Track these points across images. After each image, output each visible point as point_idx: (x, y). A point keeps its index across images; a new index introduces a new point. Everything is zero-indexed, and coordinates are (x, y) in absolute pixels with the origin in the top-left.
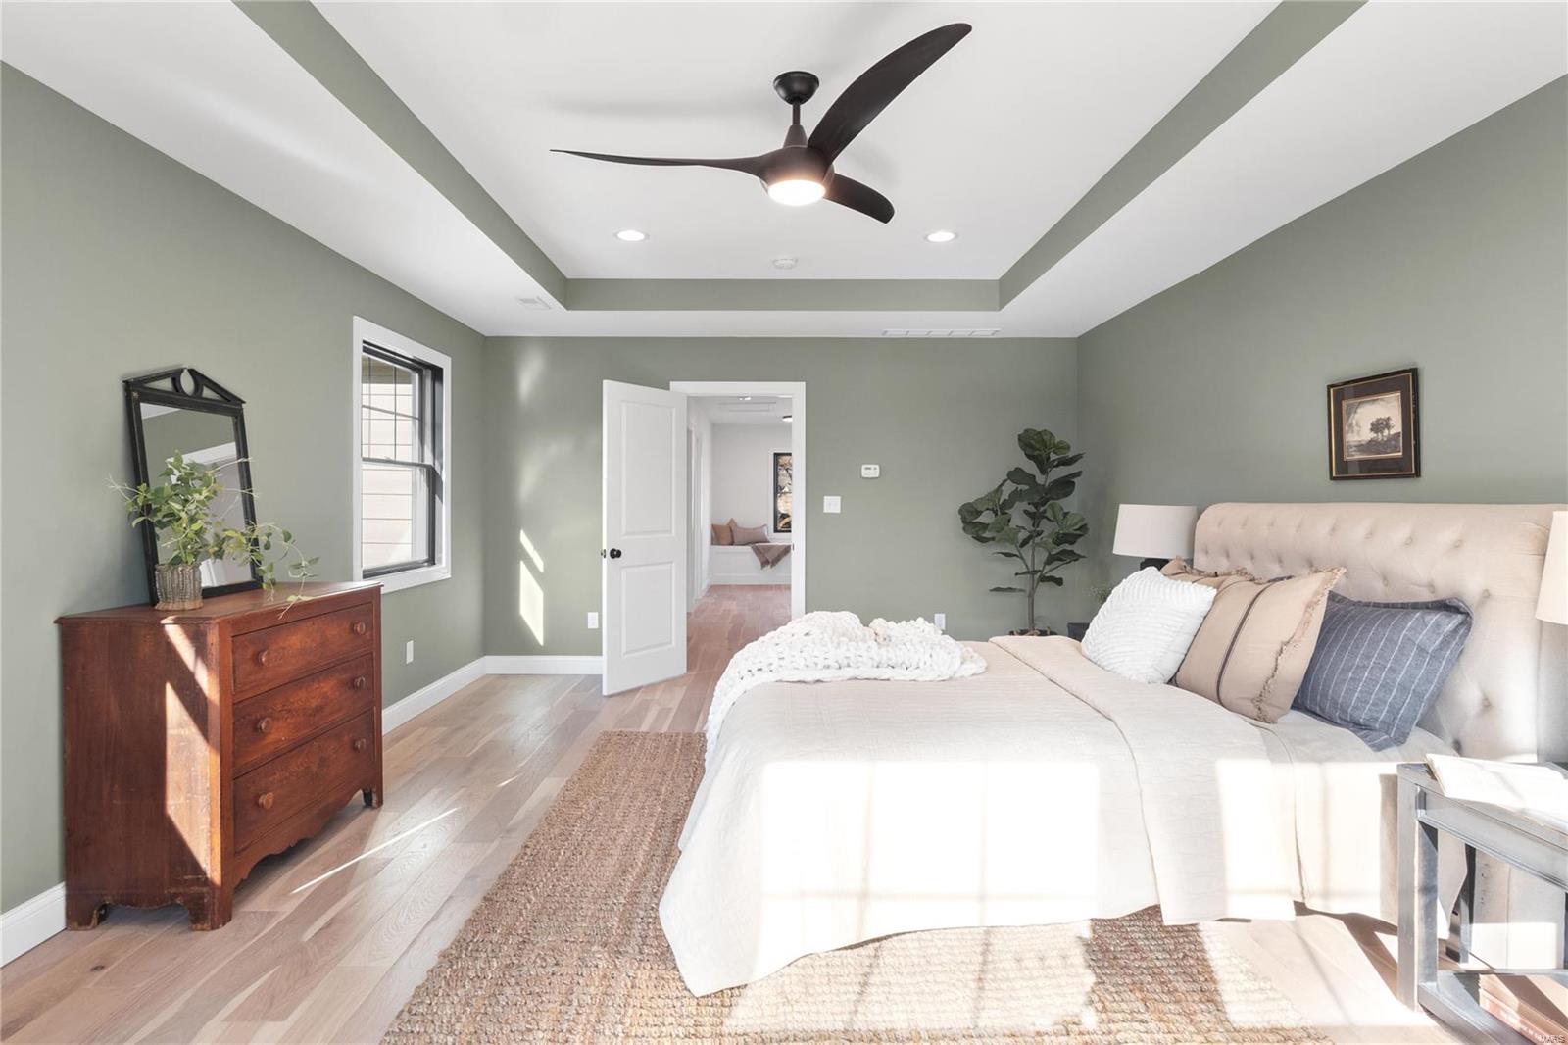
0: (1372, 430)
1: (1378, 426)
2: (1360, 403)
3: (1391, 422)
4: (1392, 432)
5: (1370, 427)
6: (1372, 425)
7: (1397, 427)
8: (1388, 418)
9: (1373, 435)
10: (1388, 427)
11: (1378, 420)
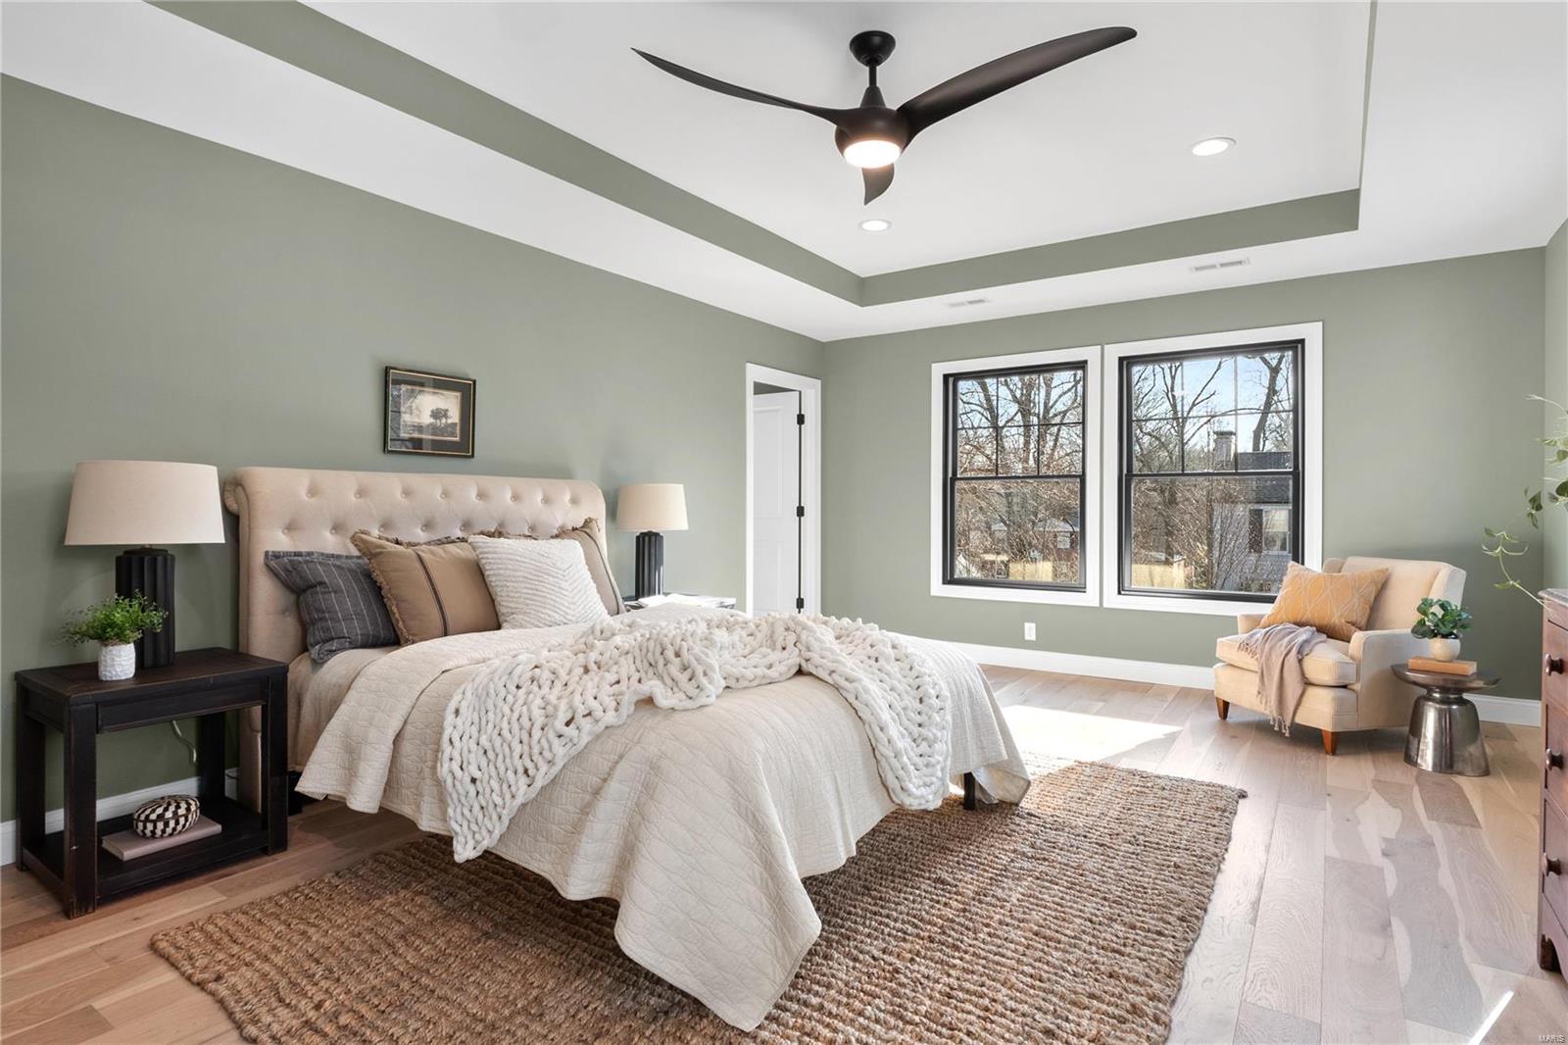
0: (431, 416)
1: (437, 414)
2: (420, 391)
3: (449, 414)
4: (449, 421)
5: (430, 413)
6: (432, 411)
7: (454, 417)
8: (447, 410)
9: (432, 420)
10: (446, 416)
11: (437, 409)
